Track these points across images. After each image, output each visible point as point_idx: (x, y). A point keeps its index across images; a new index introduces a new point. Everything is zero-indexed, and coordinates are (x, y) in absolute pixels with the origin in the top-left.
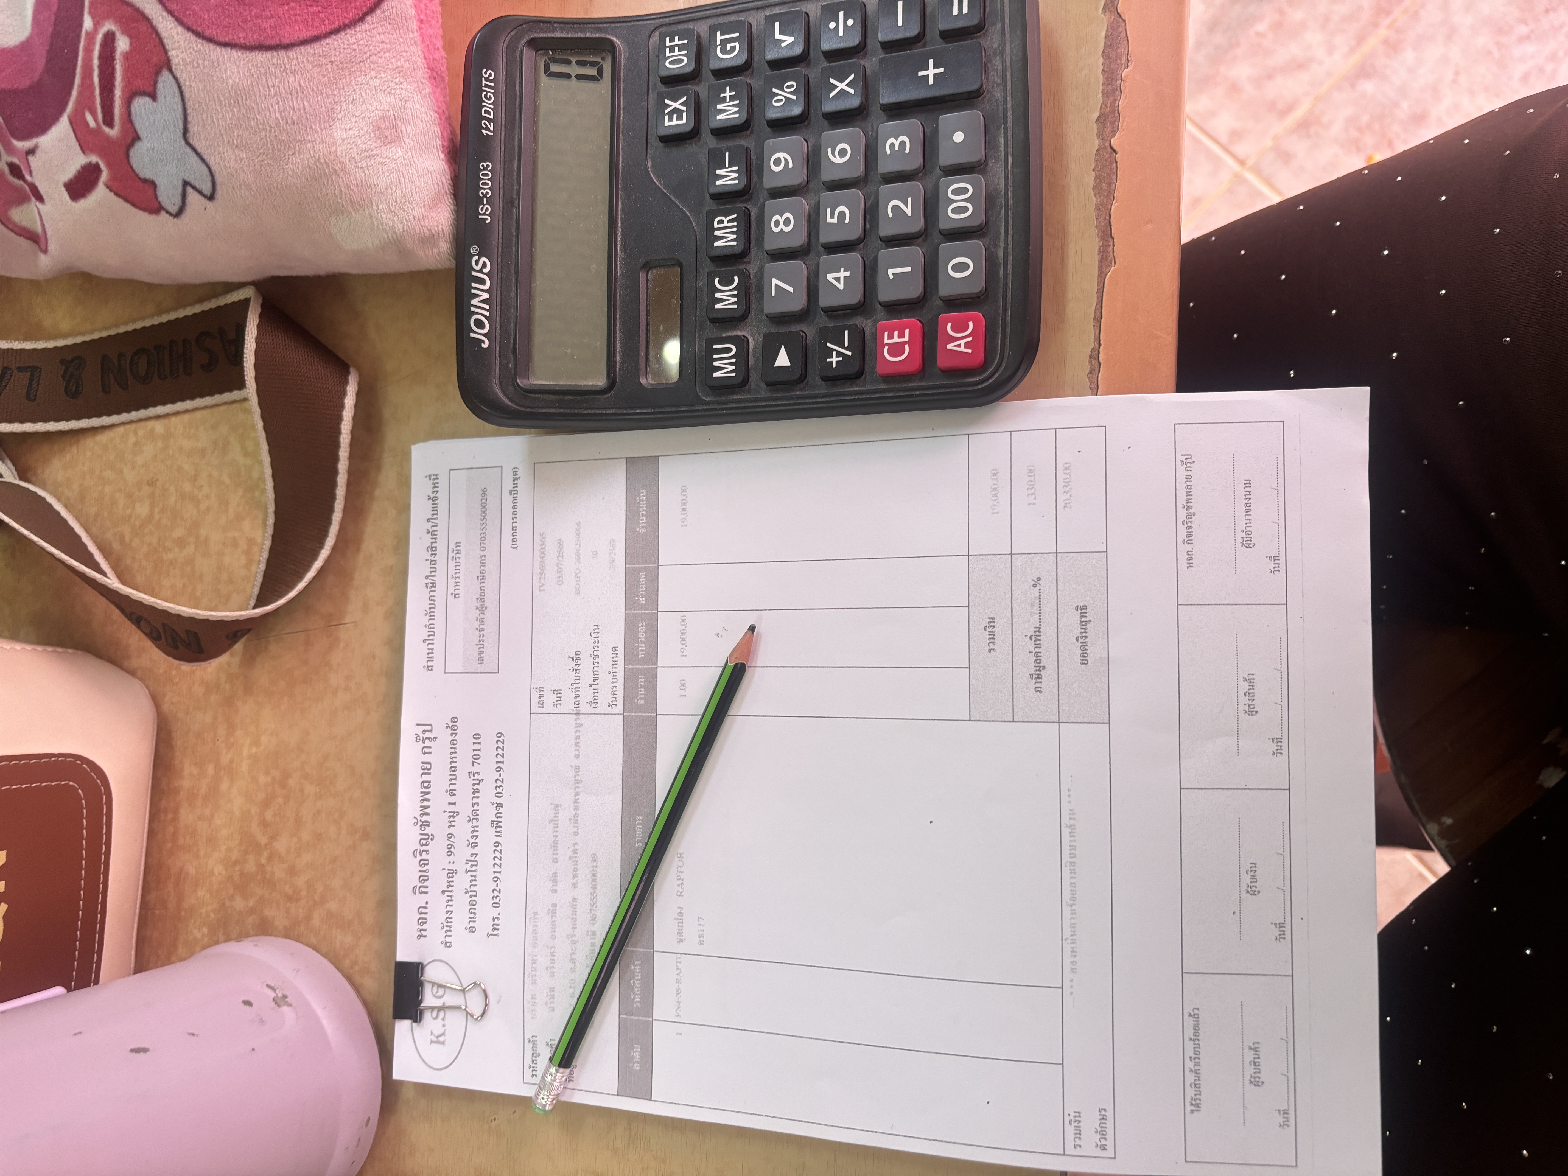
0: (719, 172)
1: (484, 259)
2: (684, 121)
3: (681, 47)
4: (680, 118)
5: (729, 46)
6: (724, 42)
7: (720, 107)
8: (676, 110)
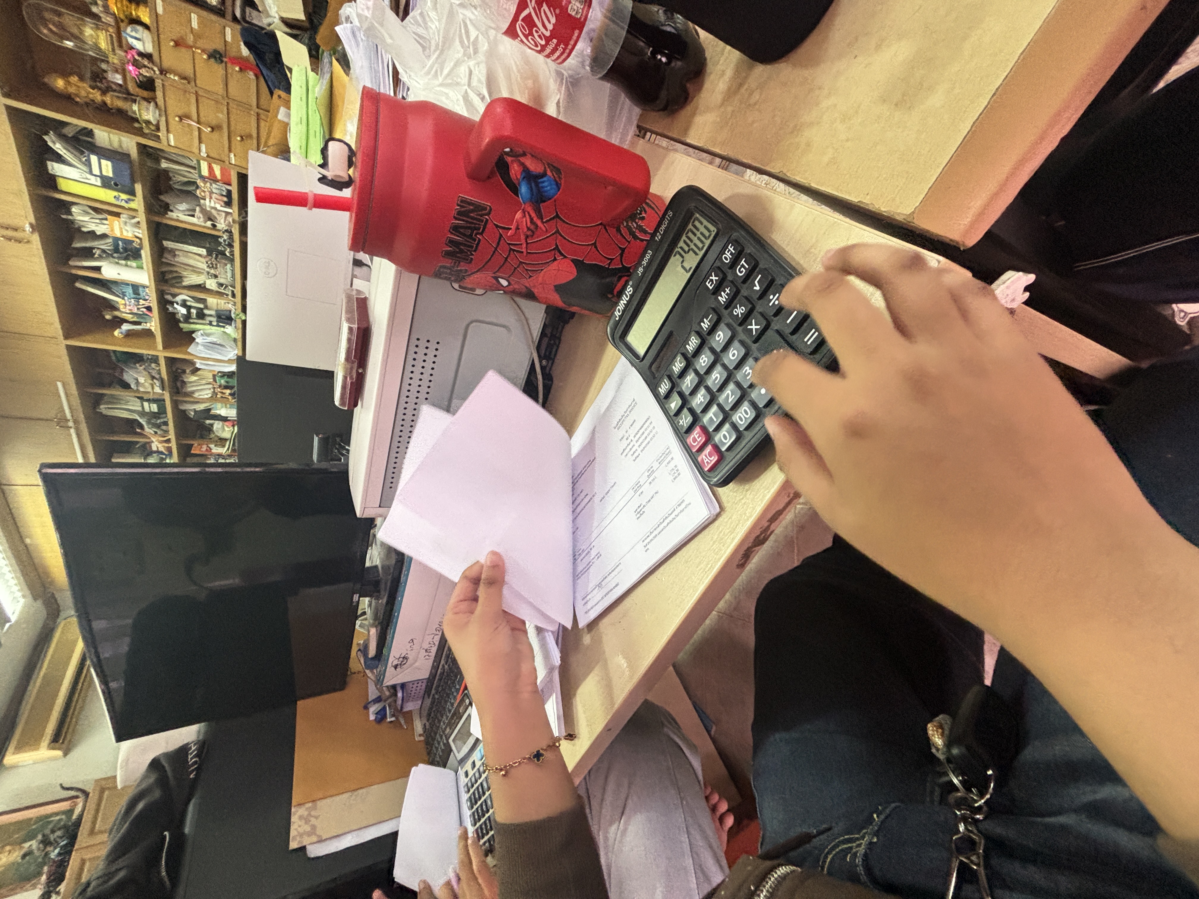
0: (705, 320)
1: (631, 289)
2: (711, 288)
3: (731, 254)
4: (711, 285)
5: (742, 269)
6: (743, 266)
7: (722, 293)
8: (712, 280)
